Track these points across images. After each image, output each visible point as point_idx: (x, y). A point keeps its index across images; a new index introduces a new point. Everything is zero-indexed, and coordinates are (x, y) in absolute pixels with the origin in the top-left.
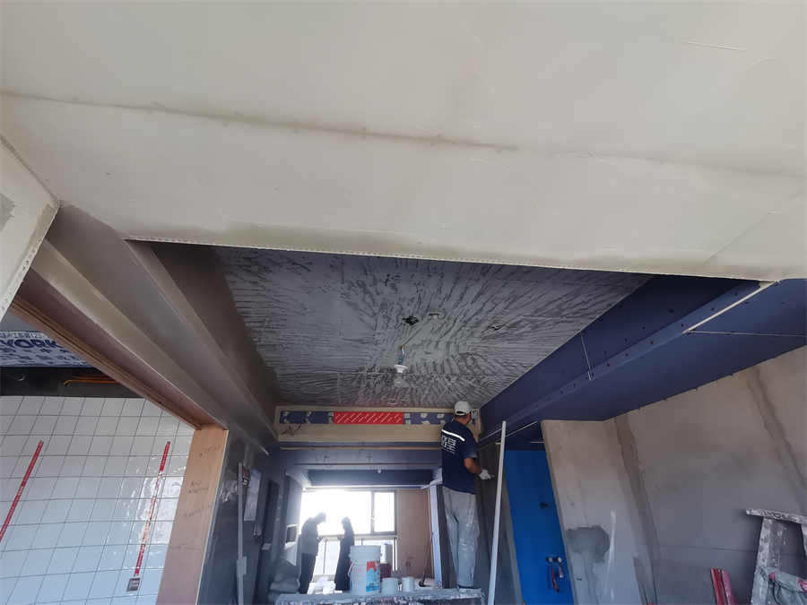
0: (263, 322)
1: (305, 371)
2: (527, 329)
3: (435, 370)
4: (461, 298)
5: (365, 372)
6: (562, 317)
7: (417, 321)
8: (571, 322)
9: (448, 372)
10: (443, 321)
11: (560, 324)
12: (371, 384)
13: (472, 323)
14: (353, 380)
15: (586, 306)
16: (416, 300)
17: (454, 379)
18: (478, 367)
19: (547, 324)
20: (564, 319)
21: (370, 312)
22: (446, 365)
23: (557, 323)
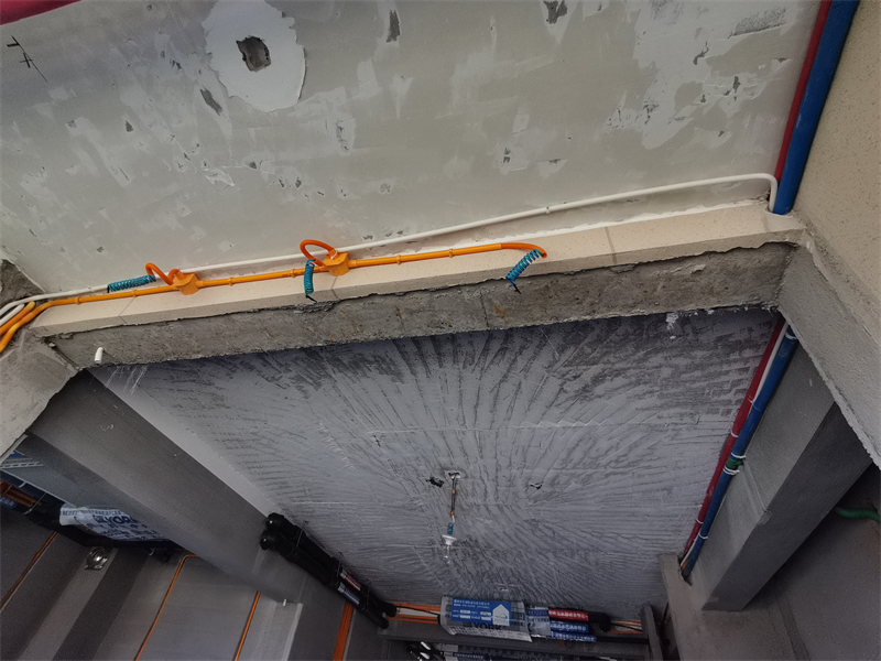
0: (304, 491)
1: (377, 544)
2: (573, 485)
3: (515, 542)
4: (466, 454)
5: (437, 546)
6: (605, 467)
7: (442, 482)
8: (622, 473)
9: (533, 546)
10: (470, 480)
11: (612, 478)
12: (457, 560)
13: (502, 481)
14: (434, 555)
15: (620, 452)
16: (422, 460)
17: (550, 555)
18: (563, 538)
19: (595, 476)
20: (609, 470)
21: (388, 475)
22: (520, 535)
23: (607, 475)
